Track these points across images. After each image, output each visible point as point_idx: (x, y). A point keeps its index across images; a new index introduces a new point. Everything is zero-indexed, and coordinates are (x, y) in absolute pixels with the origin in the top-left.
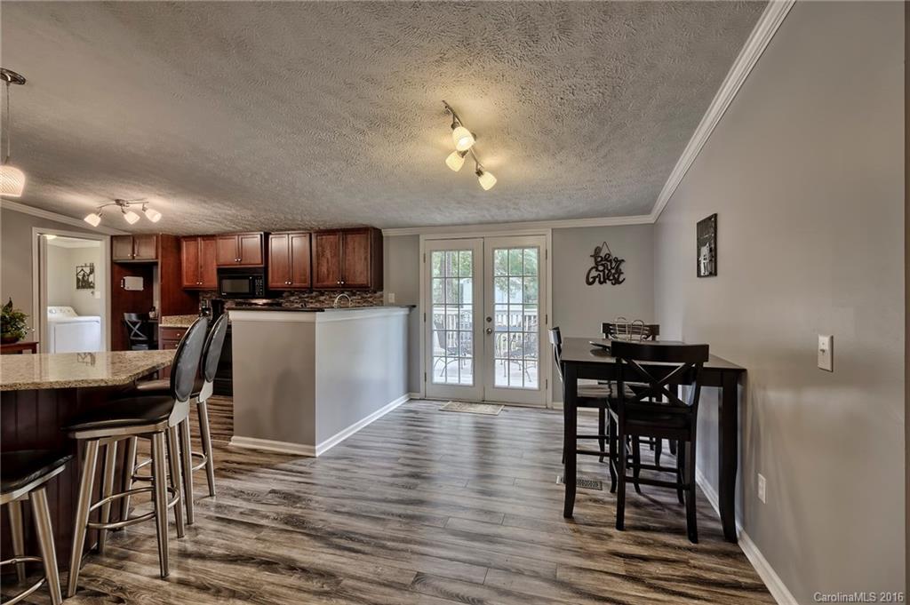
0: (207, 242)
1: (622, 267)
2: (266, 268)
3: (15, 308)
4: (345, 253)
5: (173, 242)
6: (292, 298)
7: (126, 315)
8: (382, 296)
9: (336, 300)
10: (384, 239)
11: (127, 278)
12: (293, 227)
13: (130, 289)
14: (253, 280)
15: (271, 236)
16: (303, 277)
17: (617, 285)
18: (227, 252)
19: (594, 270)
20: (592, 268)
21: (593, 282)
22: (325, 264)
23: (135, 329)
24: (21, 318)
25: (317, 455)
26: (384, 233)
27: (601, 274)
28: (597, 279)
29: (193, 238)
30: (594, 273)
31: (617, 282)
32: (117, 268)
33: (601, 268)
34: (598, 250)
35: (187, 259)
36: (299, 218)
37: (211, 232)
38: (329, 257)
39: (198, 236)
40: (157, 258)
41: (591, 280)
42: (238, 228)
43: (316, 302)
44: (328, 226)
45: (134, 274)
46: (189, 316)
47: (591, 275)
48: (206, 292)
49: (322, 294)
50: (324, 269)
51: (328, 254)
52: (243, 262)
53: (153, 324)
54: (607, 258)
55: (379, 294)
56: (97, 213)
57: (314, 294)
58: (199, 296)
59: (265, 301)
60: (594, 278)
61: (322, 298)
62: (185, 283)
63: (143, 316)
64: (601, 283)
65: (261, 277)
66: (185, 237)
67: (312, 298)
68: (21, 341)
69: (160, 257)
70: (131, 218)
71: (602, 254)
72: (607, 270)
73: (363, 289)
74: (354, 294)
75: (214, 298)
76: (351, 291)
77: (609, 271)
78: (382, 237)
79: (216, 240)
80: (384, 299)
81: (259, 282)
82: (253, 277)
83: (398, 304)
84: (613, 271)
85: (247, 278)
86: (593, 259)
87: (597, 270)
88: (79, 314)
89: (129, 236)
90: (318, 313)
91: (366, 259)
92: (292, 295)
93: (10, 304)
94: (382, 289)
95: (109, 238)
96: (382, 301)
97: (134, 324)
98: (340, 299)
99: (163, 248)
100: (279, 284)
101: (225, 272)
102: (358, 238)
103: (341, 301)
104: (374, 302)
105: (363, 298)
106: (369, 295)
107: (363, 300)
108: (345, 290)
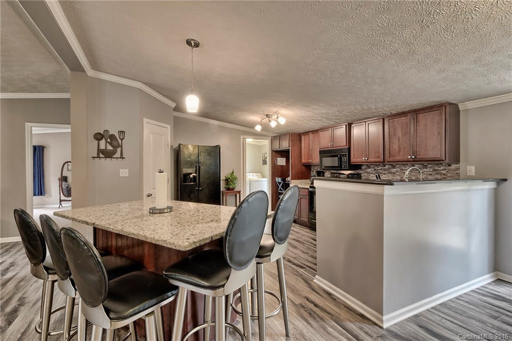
0: (314, 134)
2: (349, 149)
3: (234, 174)
4: (416, 131)
5: (297, 137)
6: (369, 170)
7: (277, 178)
8: (458, 169)
9: (407, 173)
10: (461, 113)
11: (278, 159)
12: (369, 116)
13: (280, 164)
14: (341, 158)
15: (353, 125)
16: (377, 154)
18: (324, 141)
22: (397, 141)
23: (280, 186)
24: (236, 179)
25: (385, 326)
26: (461, 107)
29: (306, 133)
32: (274, 153)
35: (304, 147)
36: (374, 107)
37: (317, 128)
38: (400, 135)
39: (310, 132)
40: (289, 147)
42: (331, 123)
43: (389, 173)
44: (400, 110)
45: (282, 156)
46: (306, 180)
48: (315, 166)
49: (394, 167)
50: (395, 146)
51: (399, 133)
52: (334, 146)
53: (287, 184)
55: (454, 166)
56: (260, 124)
57: (387, 167)
58: (311, 168)
59: (349, 172)
61: (394, 170)
62: (304, 161)
63: (284, 180)
65: (346, 155)
66: (303, 133)
67: (384, 170)
68: (235, 190)
69: (290, 146)
70: (273, 124)
73: (437, 161)
74: (426, 167)
75: (319, 170)
76: (423, 165)
78: (459, 111)
79: (318, 133)
80: (461, 171)
81: (345, 159)
82: (340, 155)
83: (481, 177)
85: (337, 156)
88: (263, 177)
89: (277, 136)
90: (385, 186)
91: (439, 133)
92: (369, 167)
93: (233, 172)
94: (457, 161)
95: (270, 138)
96: (458, 174)
97: (280, 183)
98: (411, 171)
99: (292, 141)
100: (358, 160)
101: (324, 153)
102: (429, 116)
103: (412, 174)
104: (448, 175)
105: (435, 170)
106: (442, 168)
107: (434, 173)
108: (416, 164)
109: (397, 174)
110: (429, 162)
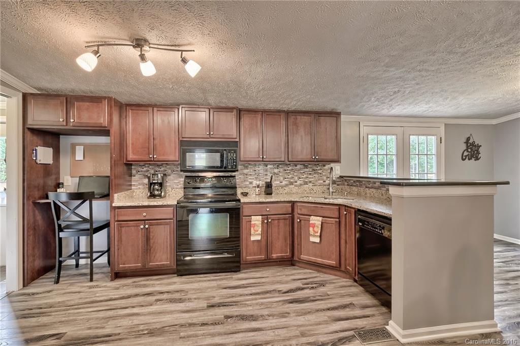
1: (481, 150)
2: (239, 143)
11: (39, 148)
13: (42, 162)
15: (243, 112)
16: (277, 152)
17: (477, 161)
19: (466, 152)
20: (465, 150)
21: (466, 158)
22: (299, 141)
27: (470, 153)
28: (467, 157)
29: (141, 107)
30: (466, 153)
31: (477, 159)
32: (29, 133)
33: (469, 150)
34: (468, 139)
35: (135, 130)
38: (303, 134)
39: (151, 106)
40: (109, 125)
41: (464, 157)
45: (46, 145)
47: (464, 155)
50: (299, 145)
51: (302, 132)
52: (214, 135)
54: (473, 144)
60: (466, 156)
64: (469, 159)
65: (235, 151)
66: (131, 105)
69: (113, 126)
71: (471, 141)
72: (472, 151)
76: (304, 165)
77: (474, 152)
81: (233, 156)
84: (476, 152)
85: (218, 152)
86: (465, 144)
87: (468, 151)
102: (329, 120)
103: (295, 174)
104: (324, 174)
105: (314, 170)
106: (319, 168)
107: (313, 172)
108: (298, 164)
109: (280, 174)
110: (310, 163)
